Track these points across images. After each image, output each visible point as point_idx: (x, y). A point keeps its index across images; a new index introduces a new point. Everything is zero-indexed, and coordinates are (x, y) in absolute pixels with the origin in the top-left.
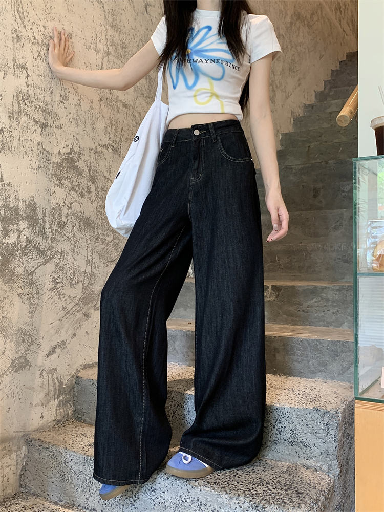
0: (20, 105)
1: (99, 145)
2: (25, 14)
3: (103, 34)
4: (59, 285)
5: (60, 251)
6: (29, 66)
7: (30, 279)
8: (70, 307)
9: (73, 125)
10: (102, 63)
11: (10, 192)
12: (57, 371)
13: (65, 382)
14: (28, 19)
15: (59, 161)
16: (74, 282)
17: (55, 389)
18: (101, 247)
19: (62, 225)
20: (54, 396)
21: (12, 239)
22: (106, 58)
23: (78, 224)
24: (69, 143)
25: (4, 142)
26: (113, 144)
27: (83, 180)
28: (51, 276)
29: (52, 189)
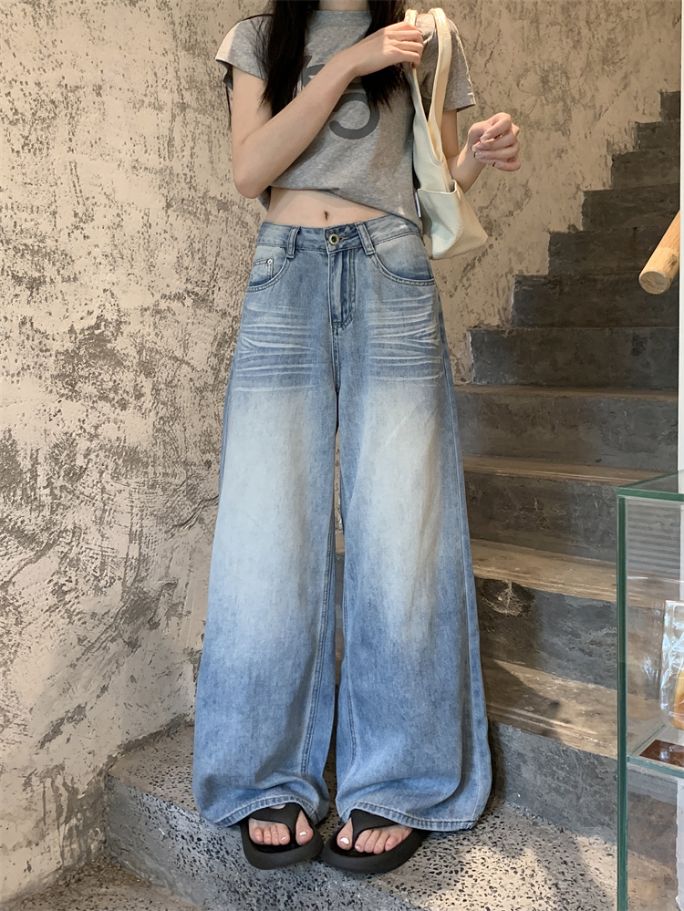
28: (50, 581)
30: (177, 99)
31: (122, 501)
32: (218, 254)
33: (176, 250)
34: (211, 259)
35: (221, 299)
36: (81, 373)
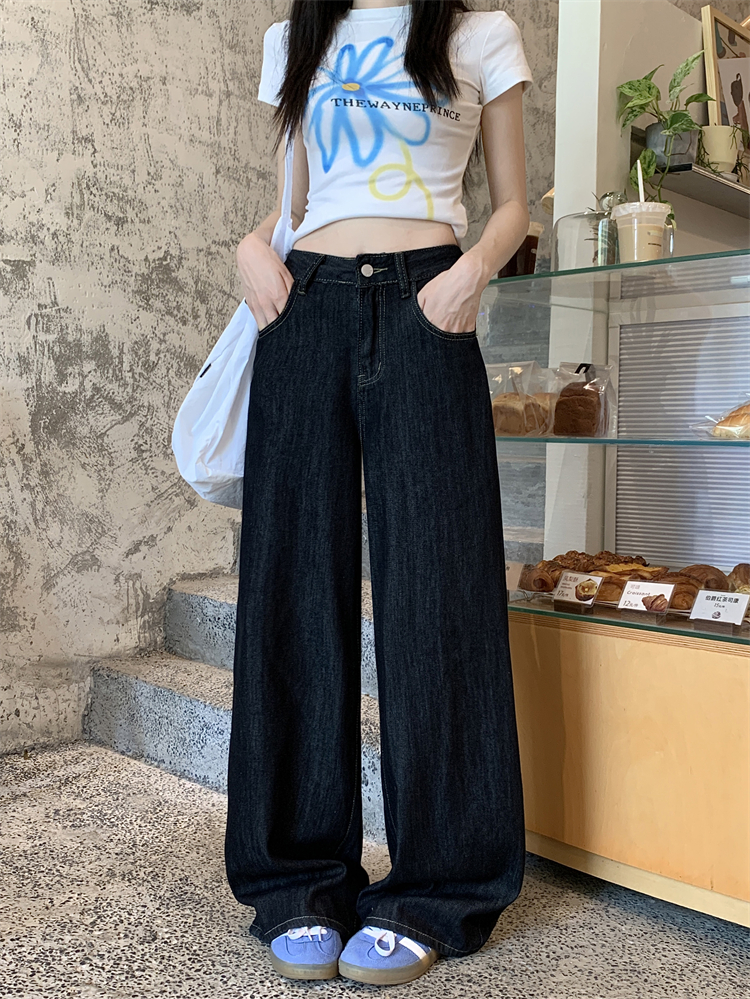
0: (82, 194)
1: (214, 242)
2: (91, 62)
4: (145, 455)
5: (146, 404)
6: (97, 138)
7: (99, 443)
8: (163, 487)
9: (170, 215)
10: (219, 113)
11: (68, 321)
12: (140, 577)
13: (153, 595)
14: (95, 69)
15: (146, 272)
16: (169, 451)
17: (138, 603)
19: (149, 366)
20: (137, 612)
21: (71, 386)
22: (225, 104)
23: (175, 365)
24: (162, 243)
25: (59, 249)
27: (186, 297)
28: (132, 440)
29: (134, 314)
30: (223, 87)
32: (256, 213)
33: (223, 207)
34: (250, 217)
36: (153, 292)
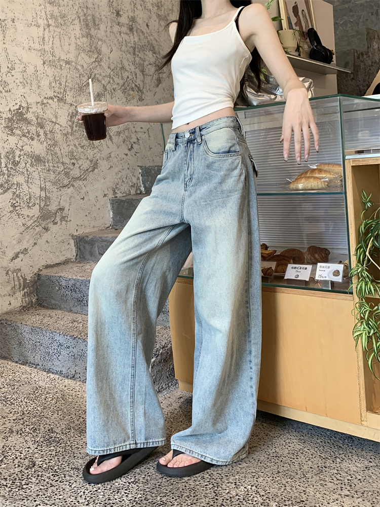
1: (45, 98)
3: (43, 12)
4: (17, 208)
5: (15, 183)
8: (29, 223)
9: (21, 87)
10: (44, 35)
12: (20, 270)
13: (29, 278)
15: (10, 116)
16: (30, 205)
17: (20, 284)
18: (52, 176)
19: (16, 163)
20: (20, 288)
22: (47, 30)
23: (29, 161)
24: (18, 101)
26: (58, 95)
27: (32, 127)
28: (10, 202)
29: (5, 138)
30: (46, 22)
31: (36, 175)
32: (66, 82)
33: (48, 80)
34: (63, 84)
35: (69, 99)
36: (15, 126)
